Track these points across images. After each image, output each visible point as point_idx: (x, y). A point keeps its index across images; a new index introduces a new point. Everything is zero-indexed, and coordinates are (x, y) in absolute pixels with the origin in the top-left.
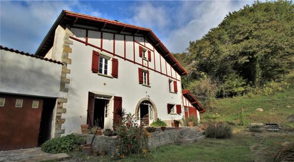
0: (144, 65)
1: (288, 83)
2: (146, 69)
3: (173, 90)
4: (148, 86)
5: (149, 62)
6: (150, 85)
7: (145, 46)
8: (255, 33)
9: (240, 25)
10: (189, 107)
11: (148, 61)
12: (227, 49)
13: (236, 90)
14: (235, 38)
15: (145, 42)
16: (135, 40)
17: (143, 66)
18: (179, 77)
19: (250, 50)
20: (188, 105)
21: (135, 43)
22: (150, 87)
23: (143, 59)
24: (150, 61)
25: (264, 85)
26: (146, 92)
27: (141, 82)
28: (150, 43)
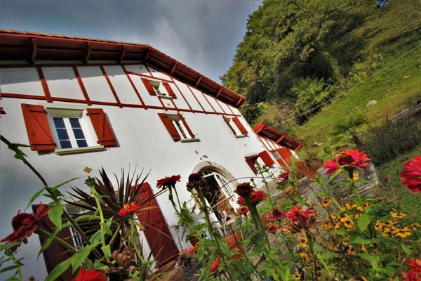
0: (167, 106)
1: (378, 53)
2: (175, 112)
3: (239, 133)
4: (194, 139)
5: (174, 100)
6: (196, 137)
7: (152, 77)
8: (298, 13)
9: (274, 16)
10: (278, 150)
11: (170, 99)
12: (276, 51)
13: (318, 99)
14: (277, 34)
15: (149, 71)
16: (127, 70)
17: (167, 109)
18: (236, 111)
19: (307, 35)
20: (274, 149)
21: (130, 75)
22: (198, 141)
23: (159, 98)
24: (175, 98)
25: (350, 73)
26: (197, 152)
27: (176, 138)
28: (160, 71)
